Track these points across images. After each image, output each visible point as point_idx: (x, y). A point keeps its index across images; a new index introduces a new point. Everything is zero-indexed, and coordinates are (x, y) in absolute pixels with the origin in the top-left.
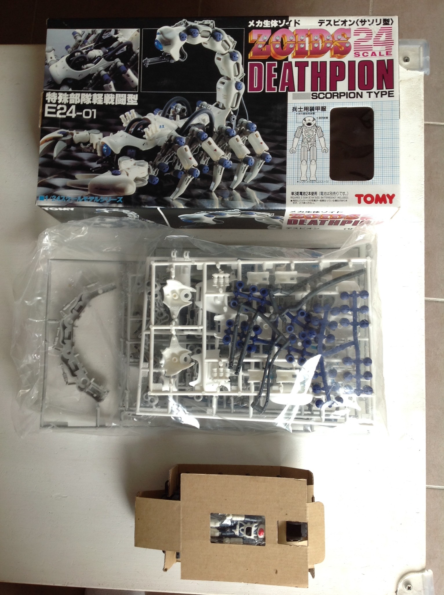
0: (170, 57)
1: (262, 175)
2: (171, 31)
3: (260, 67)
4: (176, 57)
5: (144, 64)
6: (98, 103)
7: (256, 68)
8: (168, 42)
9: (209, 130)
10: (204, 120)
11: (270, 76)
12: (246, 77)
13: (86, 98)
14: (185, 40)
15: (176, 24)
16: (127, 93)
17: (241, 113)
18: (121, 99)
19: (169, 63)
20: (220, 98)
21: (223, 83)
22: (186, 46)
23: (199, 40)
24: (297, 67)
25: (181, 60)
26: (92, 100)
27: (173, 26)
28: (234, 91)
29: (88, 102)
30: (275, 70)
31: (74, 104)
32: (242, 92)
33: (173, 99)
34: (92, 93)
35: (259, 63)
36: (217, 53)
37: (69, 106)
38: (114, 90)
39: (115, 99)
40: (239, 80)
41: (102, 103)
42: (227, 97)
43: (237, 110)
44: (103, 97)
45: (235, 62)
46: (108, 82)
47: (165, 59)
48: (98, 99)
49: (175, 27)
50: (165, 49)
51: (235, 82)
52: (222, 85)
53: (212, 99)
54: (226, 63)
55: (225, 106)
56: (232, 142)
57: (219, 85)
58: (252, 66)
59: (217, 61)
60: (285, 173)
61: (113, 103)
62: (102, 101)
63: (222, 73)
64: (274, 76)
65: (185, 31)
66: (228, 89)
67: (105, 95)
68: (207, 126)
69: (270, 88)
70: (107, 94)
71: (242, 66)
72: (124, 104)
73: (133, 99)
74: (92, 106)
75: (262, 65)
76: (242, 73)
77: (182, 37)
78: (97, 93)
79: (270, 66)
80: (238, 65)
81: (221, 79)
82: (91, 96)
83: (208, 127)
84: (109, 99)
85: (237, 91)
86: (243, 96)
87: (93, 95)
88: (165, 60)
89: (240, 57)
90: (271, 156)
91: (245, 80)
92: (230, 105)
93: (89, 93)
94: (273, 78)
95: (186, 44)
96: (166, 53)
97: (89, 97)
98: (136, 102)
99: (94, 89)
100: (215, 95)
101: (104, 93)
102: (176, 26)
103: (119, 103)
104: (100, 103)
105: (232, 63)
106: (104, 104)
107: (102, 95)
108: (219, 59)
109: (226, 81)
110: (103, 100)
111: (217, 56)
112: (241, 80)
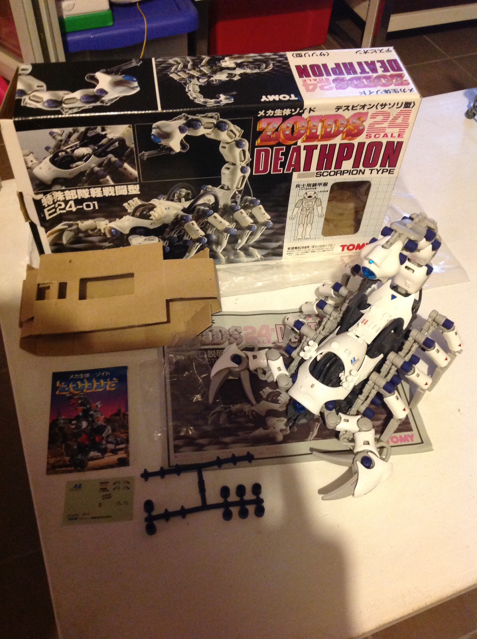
0: (170, 149)
1: (263, 237)
2: (169, 125)
3: (267, 152)
4: (177, 148)
5: (142, 158)
6: (97, 196)
7: (263, 154)
8: (167, 136)
9: (215, 207)
10: (209, 200)
11: (277, 159)
12: (252, 162)
13: (83, 193)
14: (186, 132)
15: (175, 118)
16: (127, 185)
17: (246, 192)
18: (122, 190)
19: (170, 154)
20: (225, 180)
21: (228, 169)
22: (187, 138)
23: (201, 131)
24: (306, 151)
25: (183, 151)
26: (90, 194)
27: (171, 120)
28: (239, 174)
29: (87, 196)
30: (282, 154)
31: (71, 200)
32: (247, 175)
33: (176, 185)
34: (89, 188)
35: (266, 149)
36: (221, 142)
37: (66, 202)
38: (112, 183)
39: (115, 191)
40: (245, 165)
41: (102, 196)
42: (232, 180)
43: (242, 190)
44: (102, 190)
45: (241, 149)
46: (104, 176)
47: (164, 151)
48: (96, 192)
49: (173, 121)
50: (163, 142)
51: (241, 167)
52: (227, 170)
53: (217, 182)
54: (231, 150)
55: (230, 187)
56: (237, 215)
57: (224, 171)
58: (259, 152)
59: (221, 150)
60: (283, 234)
61: (114, 195)
62: (101, 194)
63: (226, 159)
64: (281, 159)
65: (184, 124)
66: (233, 173)
67: (103, 188)
68: (212, 204)
69: (275, 169)
70: (106, 188)
71: (248, 152)
72: (126, 193)
73: (134, 189)
74: (91, 199)
75: (269, 150)
76: (248, 159)
77: (182, 130)
78: (94, 187)
79: (277, 151)
80: (244, 152)
81: (226, 165)
82: (88, 191)
83: (214, 205)
84: (108, 192)
85: (243, 174)
86: (249, 178)
87: (90, 190)
88: (164, 153)
89: (246, 144)
90: (272, 223)
91: (251, 164)
92: (235, 186)
93: (85, 188)
94: (279, 161)
95: (187, 135)
96: (165, 146)
97: (87, 192)
98: (138, 191)
99: (89, 184)
100: (220, 179)
101: (102, 187)
102: (175, 120)
103: (120, 194)
104: (100, 195)
105: (238, 151)
106: (104, 197)
107: (100, 189)
108: (224, 147)
109: (231, 167)
110: (102, 192)
111: (221, 145)
112: (247, 165)
